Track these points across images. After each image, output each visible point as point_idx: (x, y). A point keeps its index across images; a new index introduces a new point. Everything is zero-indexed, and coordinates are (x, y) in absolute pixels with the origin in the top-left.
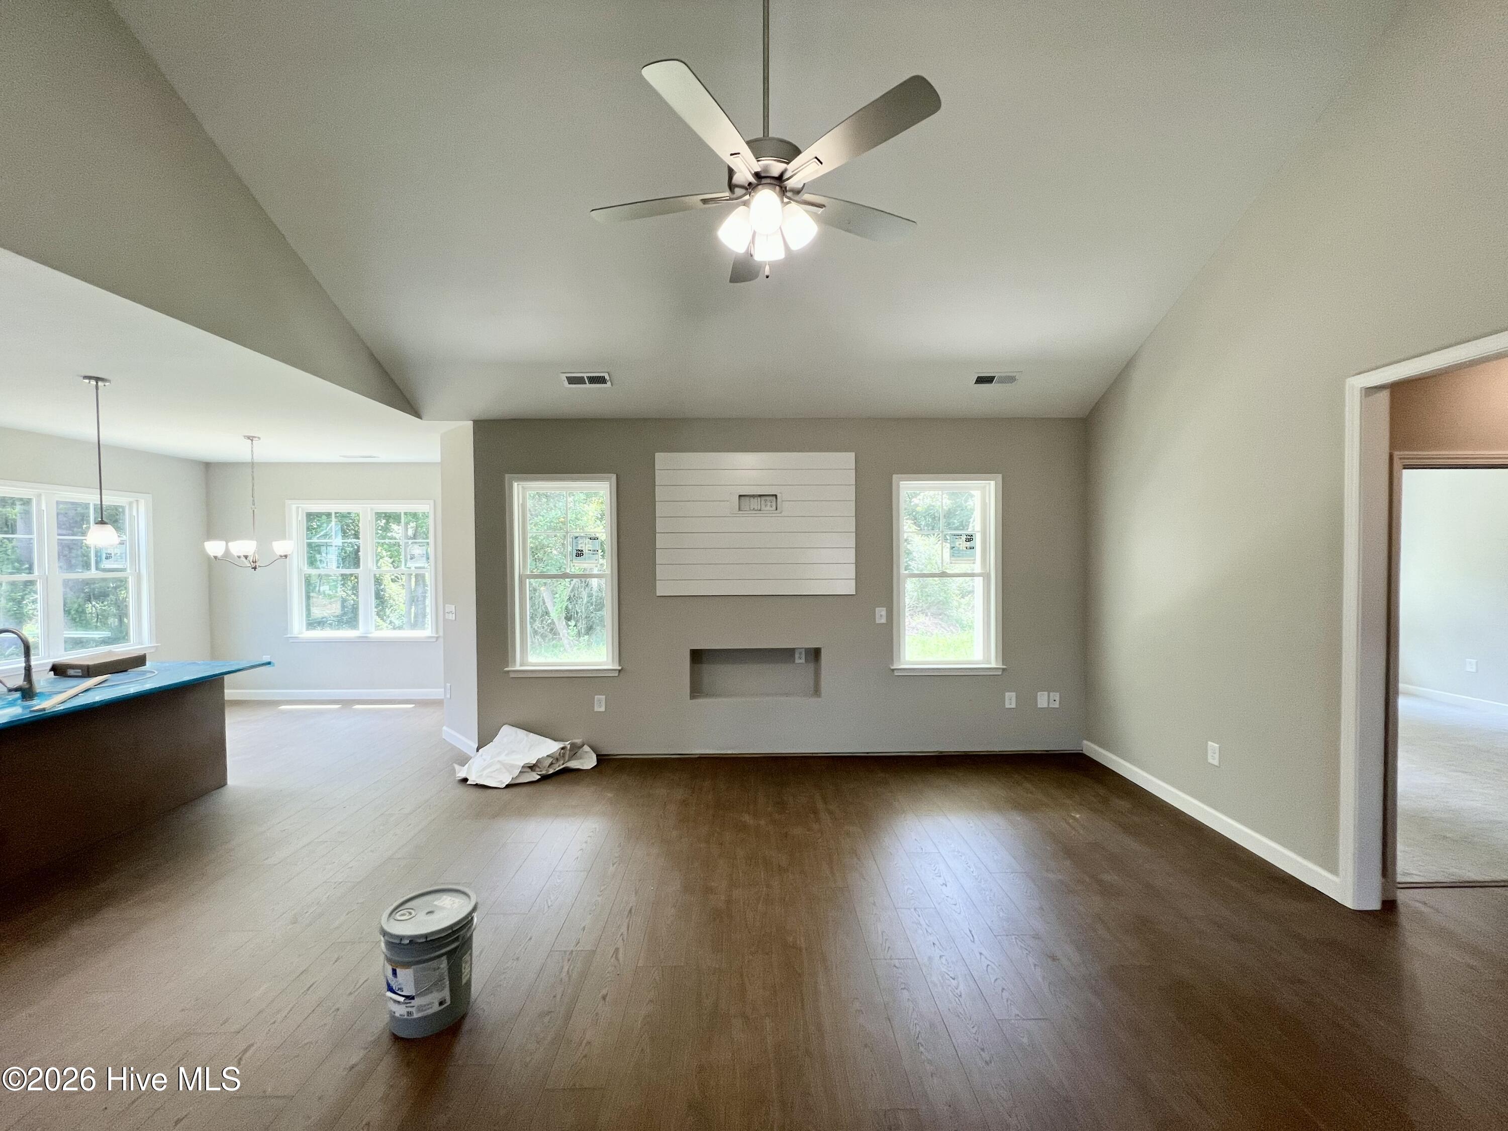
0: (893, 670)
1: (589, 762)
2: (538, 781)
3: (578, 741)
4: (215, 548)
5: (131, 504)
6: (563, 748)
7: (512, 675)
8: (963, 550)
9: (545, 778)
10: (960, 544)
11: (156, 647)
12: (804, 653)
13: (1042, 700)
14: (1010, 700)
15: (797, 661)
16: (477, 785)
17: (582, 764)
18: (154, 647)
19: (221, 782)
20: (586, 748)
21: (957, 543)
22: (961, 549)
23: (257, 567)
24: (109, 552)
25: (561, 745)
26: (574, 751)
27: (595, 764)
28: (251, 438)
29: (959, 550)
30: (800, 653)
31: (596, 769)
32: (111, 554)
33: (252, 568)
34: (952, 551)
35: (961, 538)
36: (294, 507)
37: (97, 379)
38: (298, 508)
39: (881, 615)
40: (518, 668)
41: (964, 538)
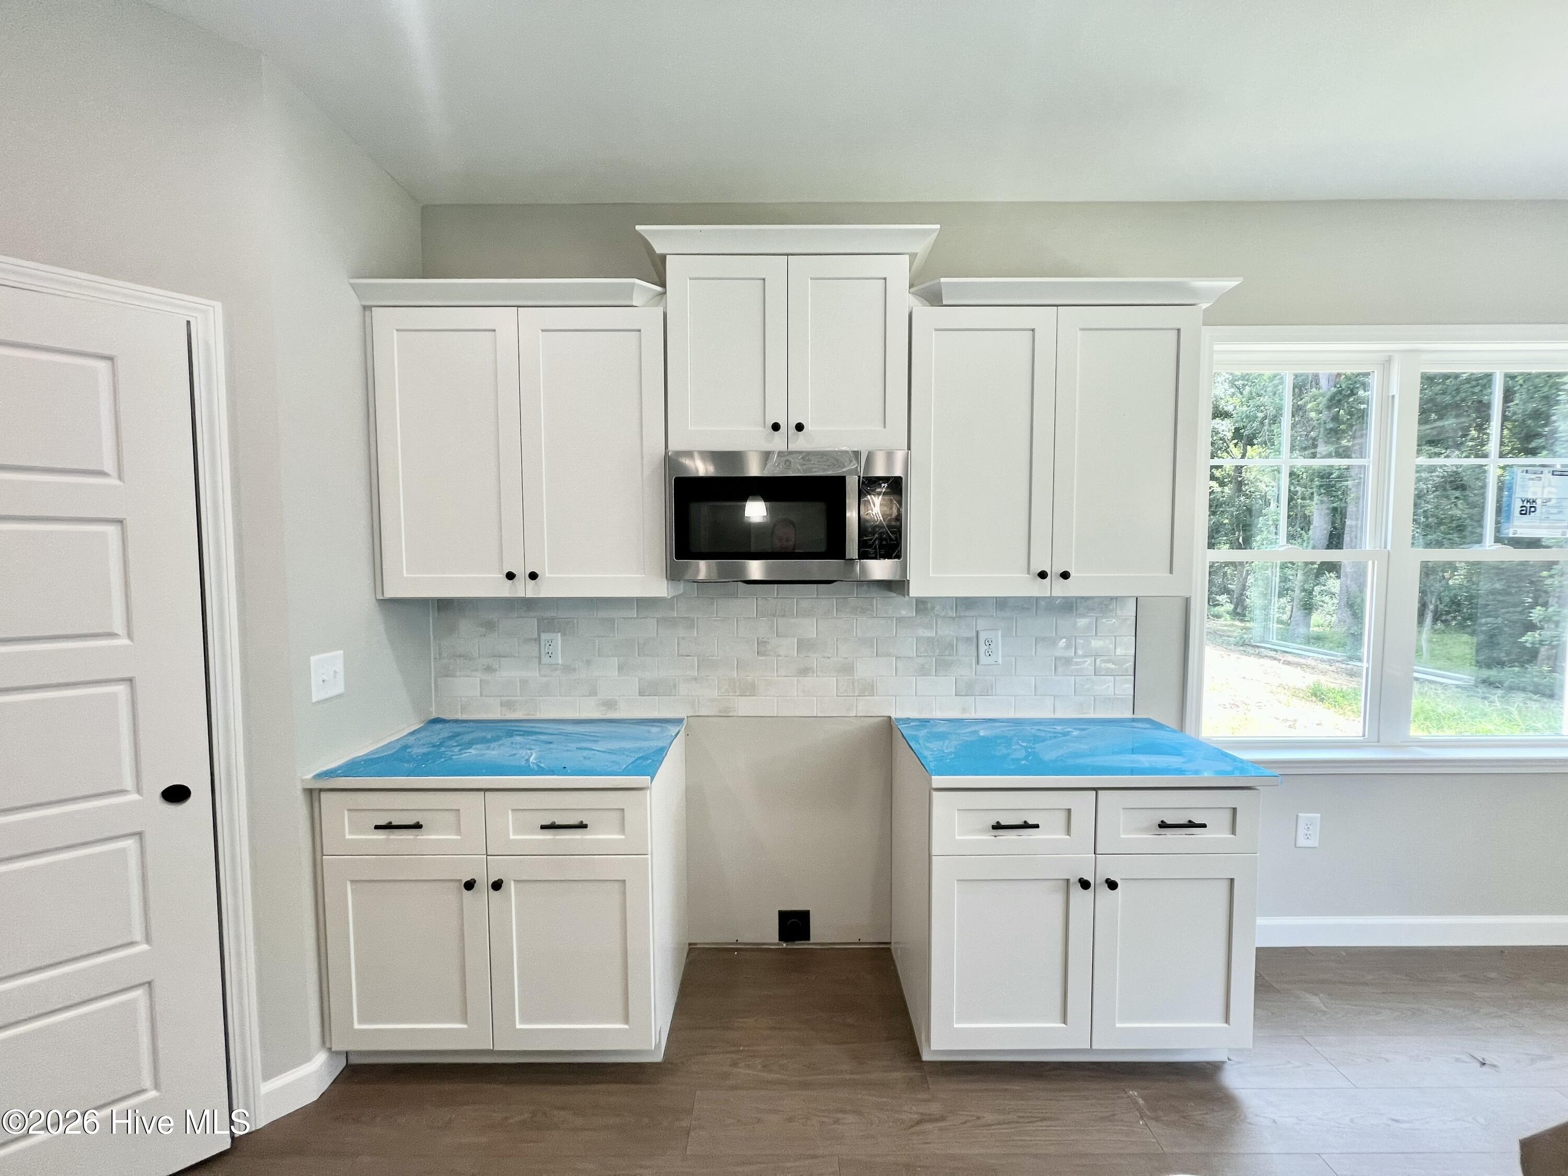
24: (1531, 498)
32: (1534, 502)
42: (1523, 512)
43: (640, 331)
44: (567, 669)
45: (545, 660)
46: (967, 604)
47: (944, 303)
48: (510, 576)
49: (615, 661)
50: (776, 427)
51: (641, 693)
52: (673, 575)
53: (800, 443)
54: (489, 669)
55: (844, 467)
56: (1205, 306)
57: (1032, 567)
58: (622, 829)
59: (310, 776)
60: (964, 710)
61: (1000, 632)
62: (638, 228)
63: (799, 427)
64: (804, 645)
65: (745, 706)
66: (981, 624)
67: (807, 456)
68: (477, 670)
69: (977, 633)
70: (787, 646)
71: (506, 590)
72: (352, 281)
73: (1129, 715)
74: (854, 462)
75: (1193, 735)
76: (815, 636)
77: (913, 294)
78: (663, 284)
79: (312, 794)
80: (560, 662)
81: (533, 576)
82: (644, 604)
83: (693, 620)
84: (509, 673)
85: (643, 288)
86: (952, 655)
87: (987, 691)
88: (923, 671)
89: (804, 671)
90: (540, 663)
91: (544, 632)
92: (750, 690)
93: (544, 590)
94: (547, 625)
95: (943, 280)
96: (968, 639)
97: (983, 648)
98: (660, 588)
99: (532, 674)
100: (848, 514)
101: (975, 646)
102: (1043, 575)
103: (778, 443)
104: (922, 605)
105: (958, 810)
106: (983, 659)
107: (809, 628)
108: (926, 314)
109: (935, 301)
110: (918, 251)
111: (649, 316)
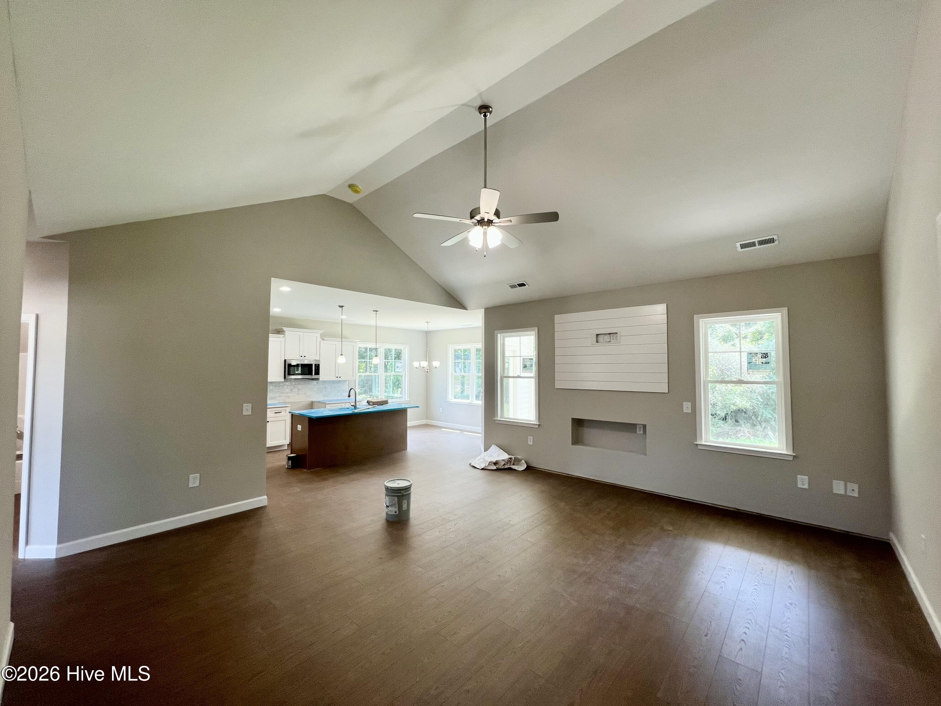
0: (697, 445)
1: (522, 467)
2: (495, 470)
3: (520, 457)
4: (425, 364)
5: (404, 348)
6: (510, 458)
7: (497, 422)
8: (759, 365)
9: (498, 470)
10: (756, 360)
11: (409, 401)
12: (642, 427)
13: (839, 487)
14: (803, 482)
15: (638, 432)
16: (473, 466)
17: (518, 468)
19: (405, 449)
20: (523, 461)
21: (754, 360)
22: (757, 363)
25: (510, 457)
26: (517, 461)
27: (524, 469)
28: (427, 322)
29: (755, 364)
30: (640, 428)
31: (523, 472)
32: (398, 366)
34: (749, 365)
35: (757, 356)
36: (450, 347)
37: (376, 311)
38: (452, 347)
39: (687, 407)
40: (499, 419)
41: (760, 356)
42: (397, 368)
43: (281, 341)
46: (328, 382)
47: (325, 340)
50: (301, 356)
52: (285, 378)
53: (305, 359)
58: (285, 413)
61: (329, 386)
62: (283, 328)
63: (305, 356)
64: (299, 390)
66: (327, 385)
69: (327, 387)
70: (296, 390)
74: (313, 362)
77: (321, 339)
78: (285, 335)
83: (282, 385)
85: (282, 336)
86: (322, 390)
88: (318, 393)
89: (298, 394)
95: (324, 338)
98: (283, 380)
100: (313, 368)
101: (326, 389)
102: (337, 377)
103: (302, 359)
104: (324, 382)
107: (300, 387)
109: (323, 340)
110: (321, 332)
111: (283, 339)
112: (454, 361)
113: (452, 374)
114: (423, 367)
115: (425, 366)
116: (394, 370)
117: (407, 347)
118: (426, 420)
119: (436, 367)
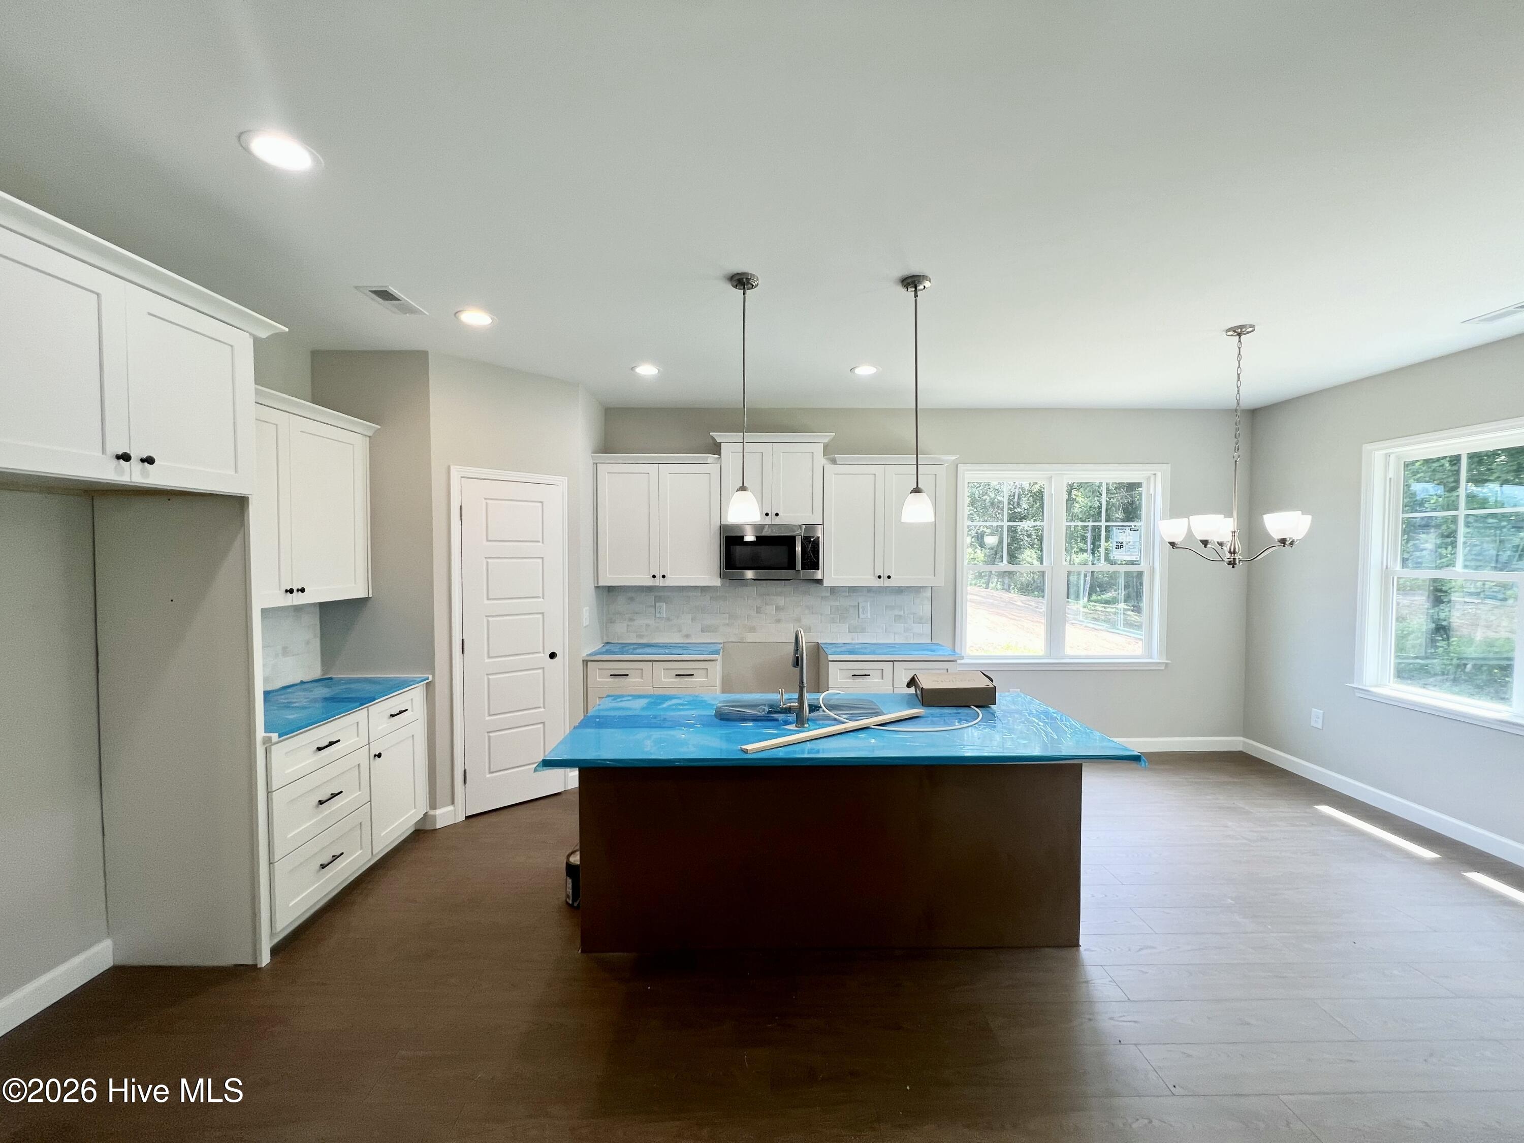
5: (1148, 479)
11: (1167, 664)
18: (1163, 663)
23: (1237, 561)
24: (1121, 541)
32: (1122, 543)
33: (1229, 563)
38: (1388, 456)
42: (1118, 548)
43: (709, 474)
44: (668, 619)
45: (658, 615)
46: (853, 590)
47: (838, 463)
48: (654, 577)
49: (690, 616)
50: (767, 514)
51: (703, 631)
52: (722, 576)
53: (777, 521)
54: (631, 620)
55: (795, 532)
56: (946, 465)
57: (875, 575)
58: (707, 677)
59: (585, 655)
60: (853, 639)
61: (869, 603)
62: (711, 433)
63: (777, 515)
64: (778, 609)
65: (750, 637)
66: (861, 599)
67: (780, 526)
68: (625, 620)
69: (858, 604)
70: (771, 609)
71: (650, 582)
72: (593, 454)
73: (930, 642)
74: (799, 530)
75: (959, 652)
76: (783, 604)
77: (825, 458)
78: (720, 454)
79: (585, 662)
80: (665, 617)
81: (664, 577)
82: (704, 589)
83: (726, 597)
84: (640, 621)
85: (712, 457)
86: (846, 614)
87: (863, 630)
88: (833, 621)
89: (778, 621)
90: (655, 617)
91: (658, 602)
92: (752, 629)
93: (668, 582)
94: (659, 599)
95: (836, 456)
96: (854, 606)
97: (861, 610)
98: (717, 582)
99: (651, 622)
100: (797, 549)
101: (857, 609)
102: (880, 577)
103: (768, 521)
104: (833, 590)
105: (840, 669)
106: (861, 616)
107: (781, 601)
108: (830, 468)
109: (834, 462)
110: (826, 441)
111: (714, 469)
112: (1401, 516)
113: (1386, 573)
114: (1205, 543)
115: (1227, 538)
116: (1107, 555)
117: (1159, 475)
118: (1242, 739)
119: (1283, 541)
